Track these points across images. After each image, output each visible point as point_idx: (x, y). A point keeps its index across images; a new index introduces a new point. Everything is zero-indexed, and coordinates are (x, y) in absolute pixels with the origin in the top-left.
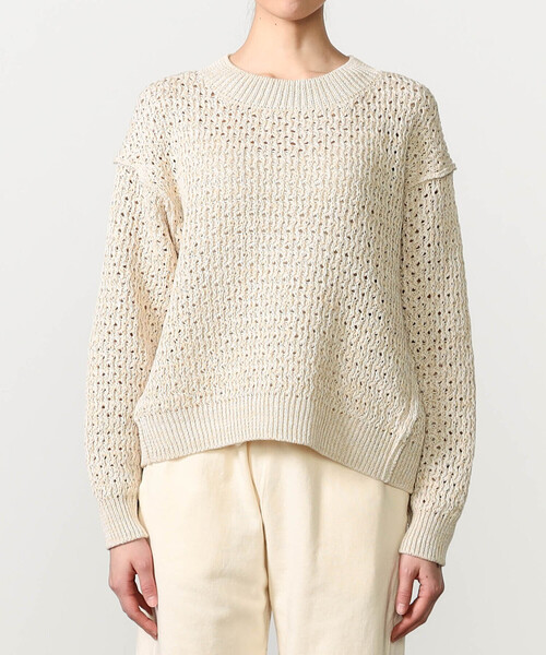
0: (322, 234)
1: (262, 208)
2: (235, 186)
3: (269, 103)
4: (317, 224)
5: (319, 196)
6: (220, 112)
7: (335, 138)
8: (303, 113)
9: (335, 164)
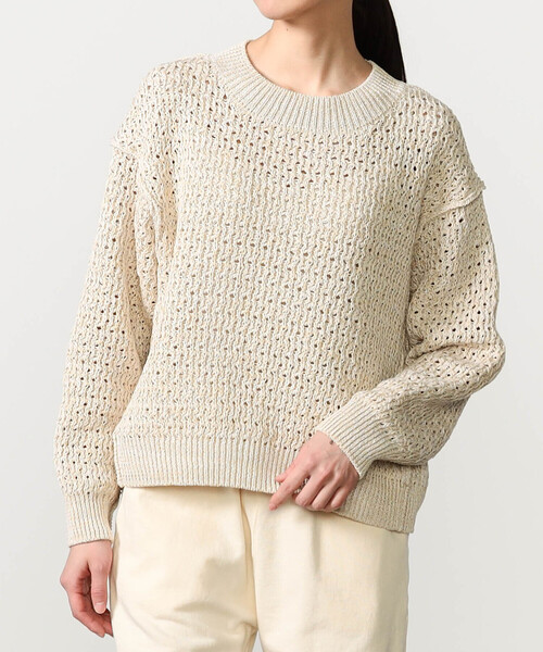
0: (325, 277)
1: (263, 241)
2: (240, 212)
3: (284, 120)
4: (321, 266)
5: (326, 236)
6: (231, 120)
7: (349, 172)
8: (318, 137)
9: (345, 203)
